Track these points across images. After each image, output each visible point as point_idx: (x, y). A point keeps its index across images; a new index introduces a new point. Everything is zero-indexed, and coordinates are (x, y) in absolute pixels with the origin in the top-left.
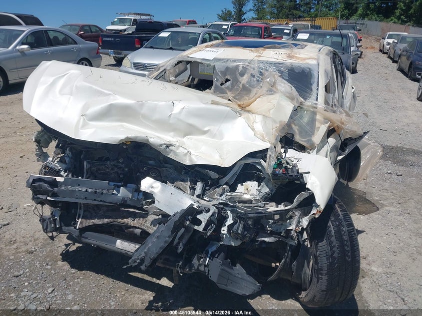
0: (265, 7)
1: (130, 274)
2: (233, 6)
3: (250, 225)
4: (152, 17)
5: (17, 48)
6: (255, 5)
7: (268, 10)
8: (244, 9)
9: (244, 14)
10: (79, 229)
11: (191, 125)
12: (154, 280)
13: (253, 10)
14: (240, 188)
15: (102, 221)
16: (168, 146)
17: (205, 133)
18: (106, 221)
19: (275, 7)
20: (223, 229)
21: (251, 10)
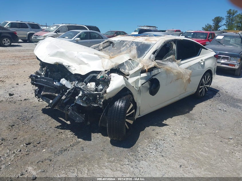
0: (234, 23)
1: (60, 118)
2: (213, 22)
3: (91, 100)
4: (156, 28)
5: (75, 39)
6: (227, 22)
7: (236, 24)
8: (220, 24)
9: (219, 27)
10: (42, 95)
11: (82, 61)
12: (65, 121)
13: (225, 25)
14: (89, 84)
15: (48, 93)
16: (69, 66)
17: (86, 64)
18: (50, 93)
19: (240, 23)
20: (77, 97)
21: (224, 24)
